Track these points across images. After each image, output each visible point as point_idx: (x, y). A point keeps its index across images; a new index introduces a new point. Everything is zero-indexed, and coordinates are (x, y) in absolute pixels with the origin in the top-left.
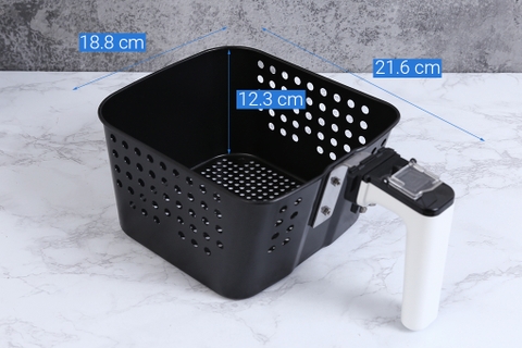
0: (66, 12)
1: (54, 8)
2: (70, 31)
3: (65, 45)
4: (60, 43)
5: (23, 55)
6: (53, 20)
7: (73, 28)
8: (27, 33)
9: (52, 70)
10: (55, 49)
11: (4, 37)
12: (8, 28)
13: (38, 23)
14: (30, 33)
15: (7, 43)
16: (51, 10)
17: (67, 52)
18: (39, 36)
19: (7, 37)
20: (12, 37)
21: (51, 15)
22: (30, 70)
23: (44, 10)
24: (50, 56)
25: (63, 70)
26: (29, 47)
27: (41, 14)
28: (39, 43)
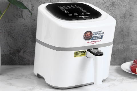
0: (28, 51)
1: (25, 50)
2: (28, 55)
3: (27, 59)
4: (26, 58)
5: (17, 61)
6: (25, 53)
7: (29, 55)
8: (18, 56)
9: (23, 65)
10: (24, 60)
11: (13, 57)
12: (14, 55)
13: (21, 54)
14: (19, 56)
15: (13, 58)
16: (24, 50)
17: (27, 60)
18: (21, 57)
19: (14, 57)
20: (15, 57)
21: (24, 52)
22: (18, 65)
23: (23, 50)
24: (23, 62)
25: (26, 65)
26: (18, 59)
27: (22, 51)
28: (21, 58)
